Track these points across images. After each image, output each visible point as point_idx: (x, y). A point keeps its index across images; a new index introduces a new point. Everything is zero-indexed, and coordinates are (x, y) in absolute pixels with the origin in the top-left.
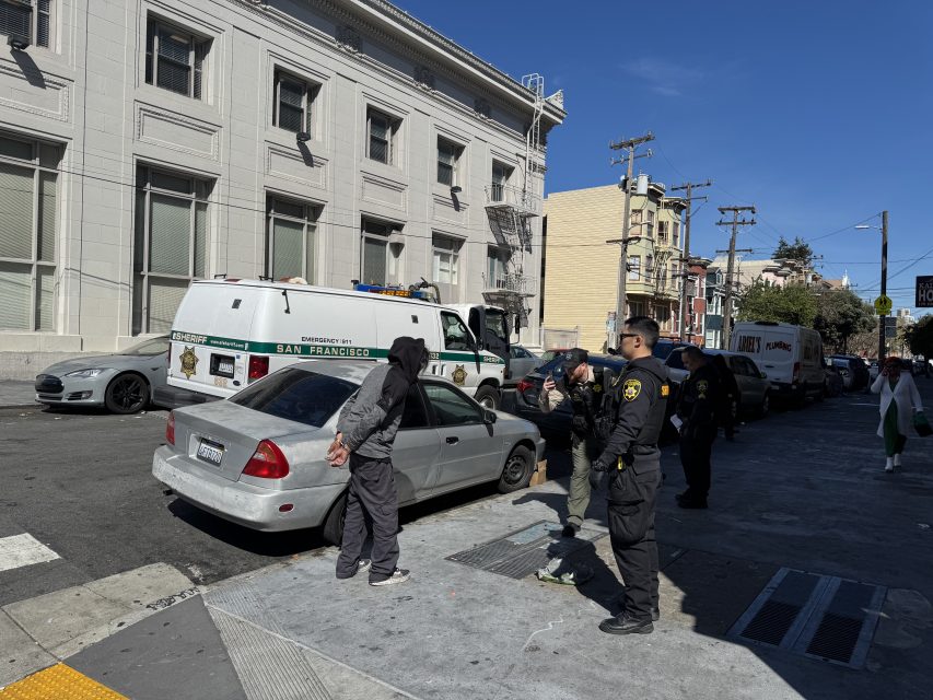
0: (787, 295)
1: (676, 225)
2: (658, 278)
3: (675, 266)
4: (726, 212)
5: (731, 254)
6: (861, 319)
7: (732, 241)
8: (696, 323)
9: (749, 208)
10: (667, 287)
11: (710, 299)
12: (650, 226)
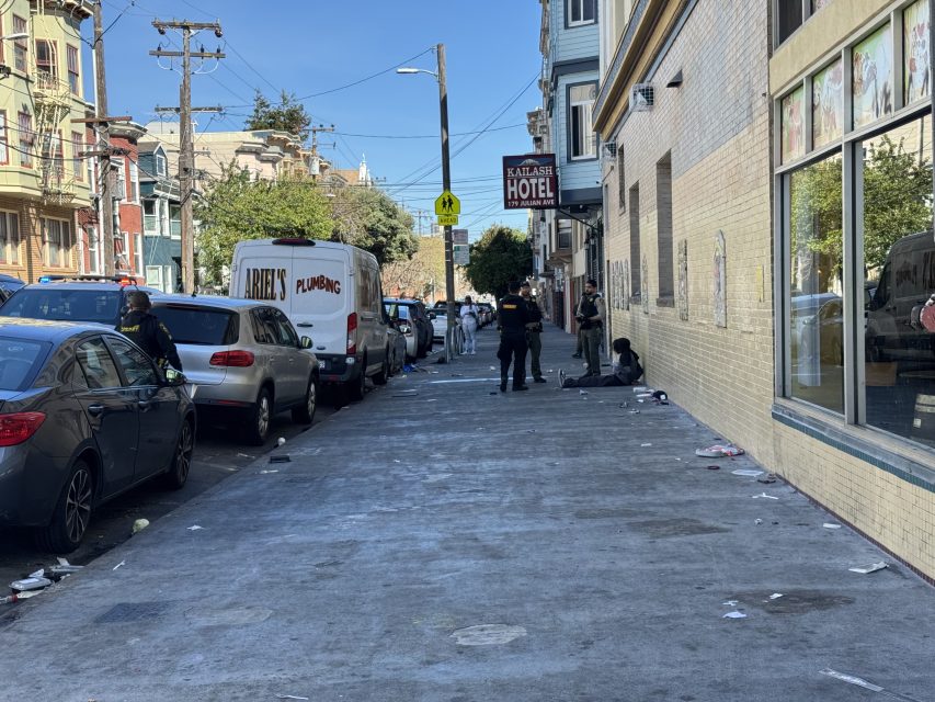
0: (283, 196)
1: (71, 49)
2: (45, 156)
3: (76, 134)
4: (168, 30)
5: (183, 113)
6: (398, 236)
7: (185, 89)
8: (127, 252)
9: (211, 27)
10: (64, 181)
11: (149, 207)
12: (20, 49)
